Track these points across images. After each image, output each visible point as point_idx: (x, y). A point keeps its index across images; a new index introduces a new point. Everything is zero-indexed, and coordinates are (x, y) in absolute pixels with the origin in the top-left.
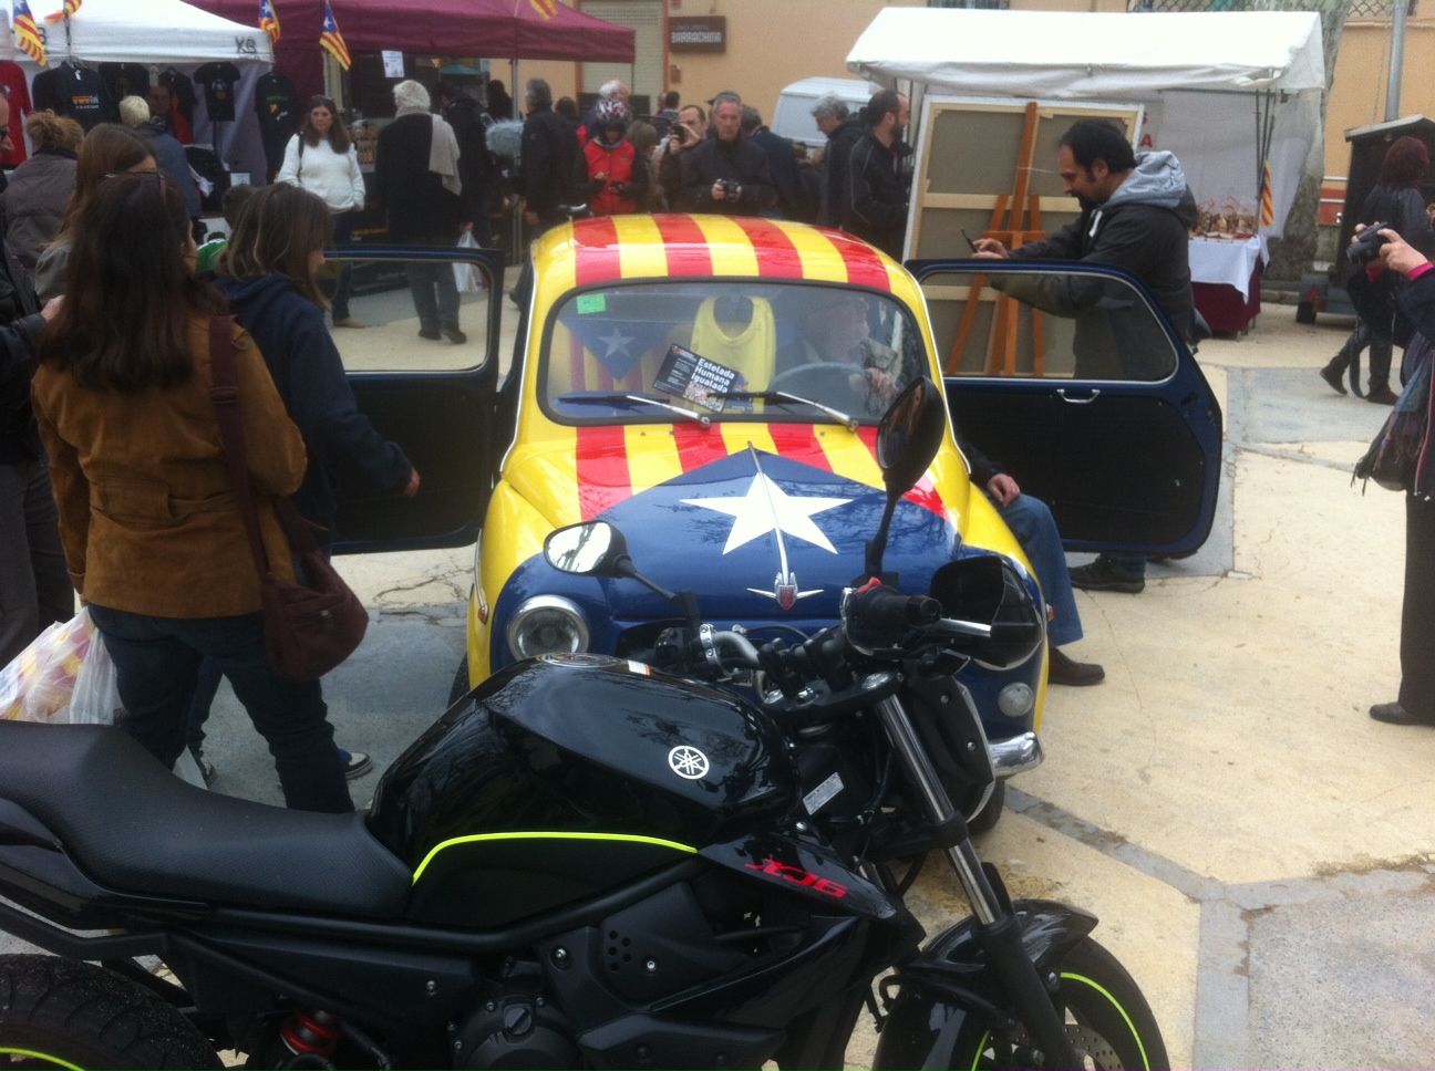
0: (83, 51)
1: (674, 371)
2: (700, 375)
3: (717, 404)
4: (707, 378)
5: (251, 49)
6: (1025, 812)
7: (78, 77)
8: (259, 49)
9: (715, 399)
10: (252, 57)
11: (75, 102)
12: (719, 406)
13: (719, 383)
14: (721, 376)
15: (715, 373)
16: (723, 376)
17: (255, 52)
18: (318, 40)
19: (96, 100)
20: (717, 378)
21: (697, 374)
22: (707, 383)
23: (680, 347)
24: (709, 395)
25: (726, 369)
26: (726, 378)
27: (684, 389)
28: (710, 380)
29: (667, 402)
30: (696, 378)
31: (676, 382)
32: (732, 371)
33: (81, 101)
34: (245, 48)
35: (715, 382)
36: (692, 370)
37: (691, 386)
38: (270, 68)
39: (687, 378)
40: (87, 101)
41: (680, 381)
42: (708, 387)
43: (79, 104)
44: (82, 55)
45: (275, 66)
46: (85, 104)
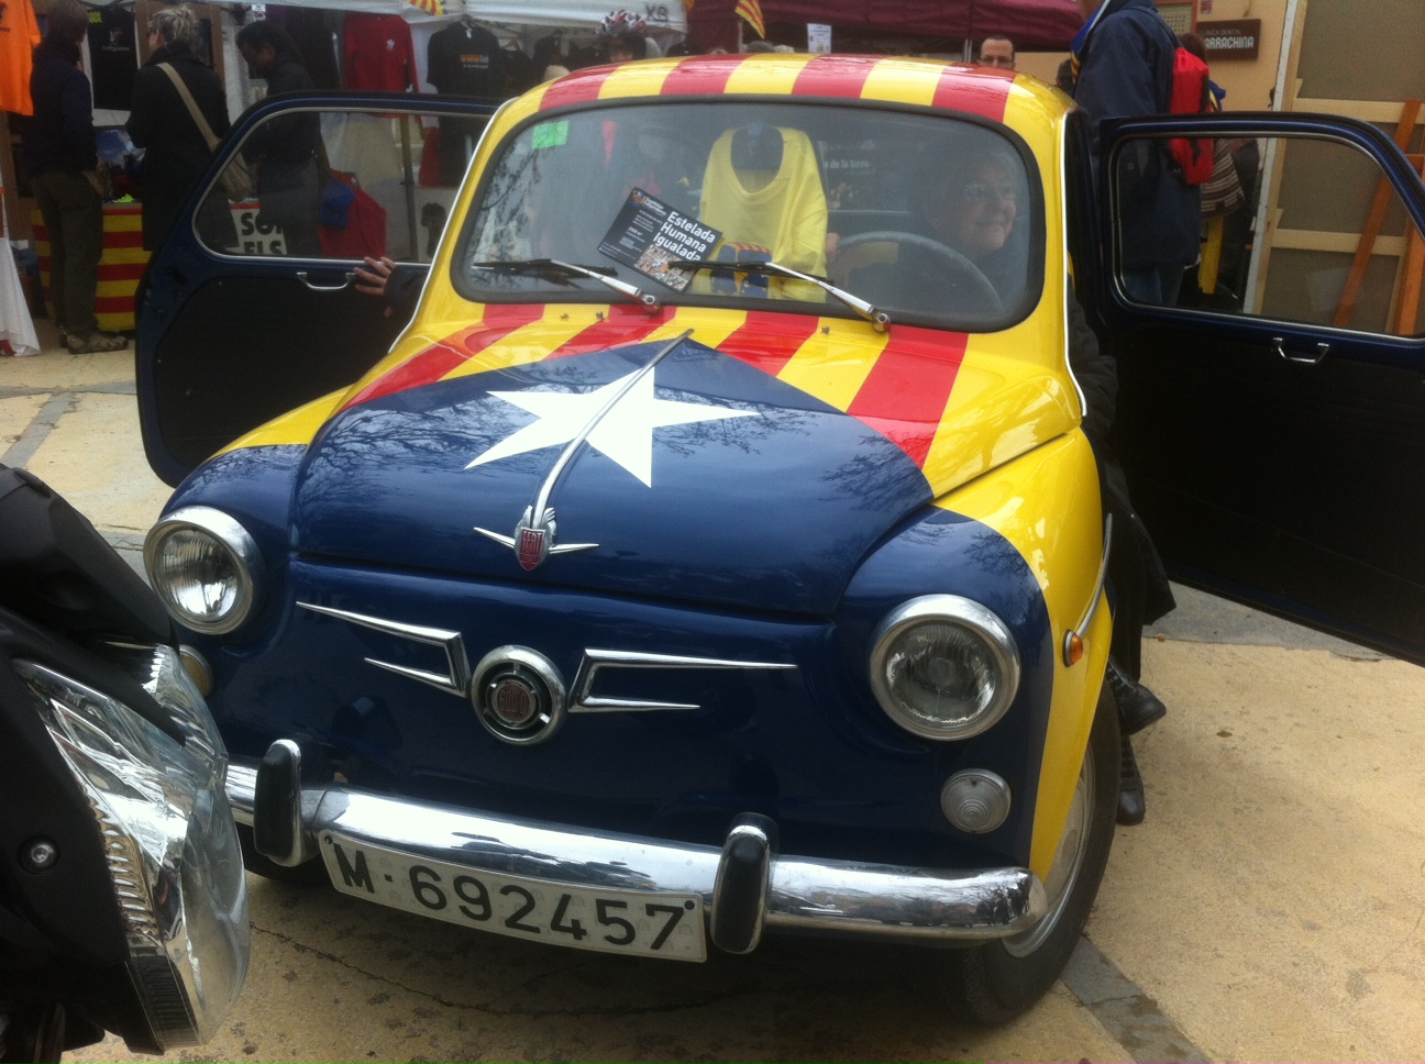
0: (481, 10)
1: (631, 229)
2: (667, 236)
3: (680, 279)
4: (674, 240)
5: (663, 18)
6: (1095, 1006)
7: (469, 35)
8: (671, 18)
9: (679, 272)
10: (662, 25)
11: (463, 59)
12: (679, 280)
13: (690, 249)
14: (695, 238)
15: (689, 234)
16: (699, 239)
17: (666, 21)
18: (734, 9)
19: (486, 60)
20: (689, 242)
21: (663, 234)
22: (674, 248)
23: (645, 194)
24: (672, 265)
25: (705, 228)
26: (702, 241)
27: (638, 255)
28: (679, 243)
29: (612, 273)
30: (660, 240)
31: (629, 244)
32: (714, 232)
33: (470, 60)
34: (656, 16)
35: (685, 246)
36: (657, 227)
37: (650, 251)
38: (683, 38)
39: (648, 239)
40: (476, 60)
41: (637, 243)
42: (674, 253)
43: (467, 63)
44: (474, 13)
45: (688, 36)
46: (473, 63)
